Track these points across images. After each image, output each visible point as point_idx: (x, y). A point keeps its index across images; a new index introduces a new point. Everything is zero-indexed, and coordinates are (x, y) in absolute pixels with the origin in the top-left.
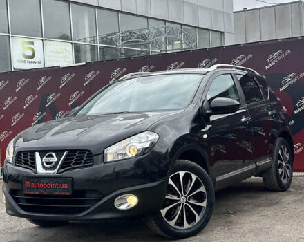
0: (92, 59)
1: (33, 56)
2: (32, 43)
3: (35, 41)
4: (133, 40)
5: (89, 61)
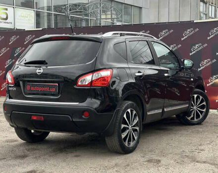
0: (48, 26)
1: (7, 19)
2: (7, 9)
3: (9, 8)
4: (78, 10)
5: (46, 27)
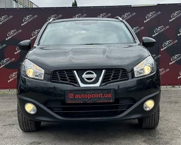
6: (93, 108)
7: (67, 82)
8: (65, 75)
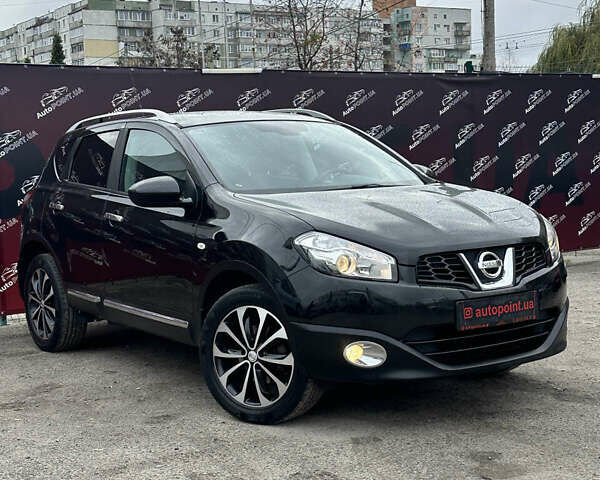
6: (509, 336)
7: (452, 282)
8: (444, 265)
